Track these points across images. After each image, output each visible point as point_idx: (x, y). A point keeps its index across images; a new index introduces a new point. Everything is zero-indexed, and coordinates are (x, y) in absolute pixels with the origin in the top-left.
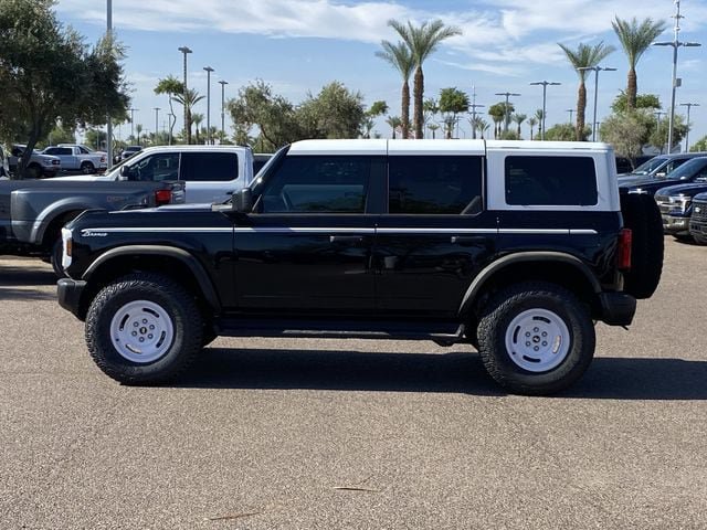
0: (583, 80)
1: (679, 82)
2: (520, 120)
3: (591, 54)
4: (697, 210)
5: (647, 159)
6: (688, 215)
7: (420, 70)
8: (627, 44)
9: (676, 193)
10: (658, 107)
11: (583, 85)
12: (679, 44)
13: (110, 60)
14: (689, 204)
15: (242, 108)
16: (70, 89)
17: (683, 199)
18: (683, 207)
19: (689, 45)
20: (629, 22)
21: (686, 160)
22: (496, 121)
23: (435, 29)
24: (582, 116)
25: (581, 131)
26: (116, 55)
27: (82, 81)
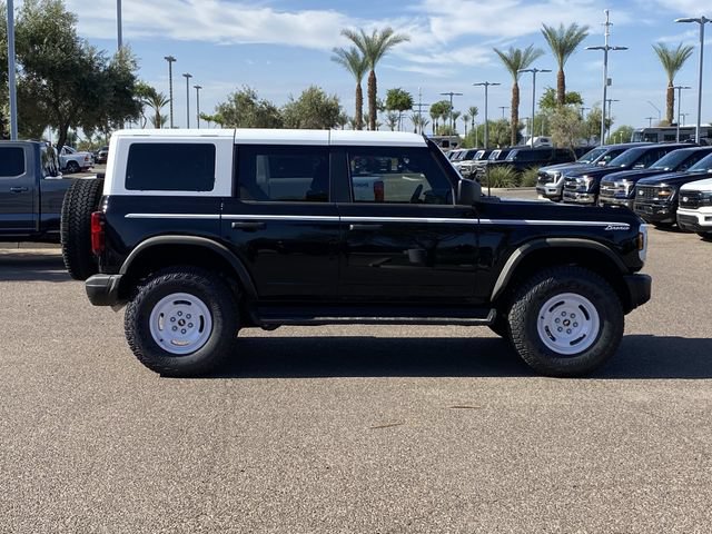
0: (516, 80)
1: (609, 82)
2: (456, 116)
3: (522, 56)
4: (641, 193)
5: (587, 150)
6: (632, 197)
7: (373, 73)
8: (556, 47)
9: (620, 178)
10: (581, 103)
11: (516, 85)
12: (609, 48)
13: (126, 71)
14: (631, 188)
15: (232, 112)
16: (93, 97)
17: (626, 184)
18: (627, 190)
19: (618, 49)
20: (557, 28)
21: (624, 150)
22: (433, 117)
23: (385, 35)
24: (515, 113)
25: (516, 126)
26: (132, 66)
27: (104, 91)
